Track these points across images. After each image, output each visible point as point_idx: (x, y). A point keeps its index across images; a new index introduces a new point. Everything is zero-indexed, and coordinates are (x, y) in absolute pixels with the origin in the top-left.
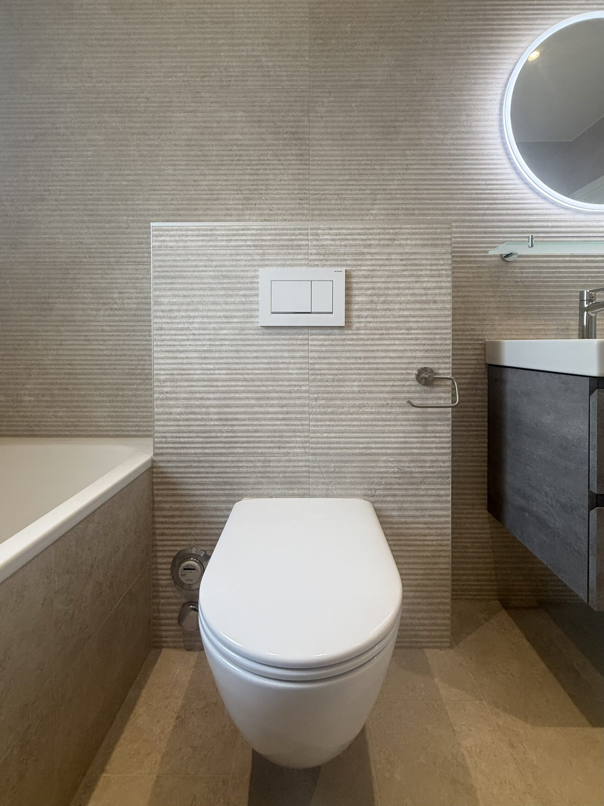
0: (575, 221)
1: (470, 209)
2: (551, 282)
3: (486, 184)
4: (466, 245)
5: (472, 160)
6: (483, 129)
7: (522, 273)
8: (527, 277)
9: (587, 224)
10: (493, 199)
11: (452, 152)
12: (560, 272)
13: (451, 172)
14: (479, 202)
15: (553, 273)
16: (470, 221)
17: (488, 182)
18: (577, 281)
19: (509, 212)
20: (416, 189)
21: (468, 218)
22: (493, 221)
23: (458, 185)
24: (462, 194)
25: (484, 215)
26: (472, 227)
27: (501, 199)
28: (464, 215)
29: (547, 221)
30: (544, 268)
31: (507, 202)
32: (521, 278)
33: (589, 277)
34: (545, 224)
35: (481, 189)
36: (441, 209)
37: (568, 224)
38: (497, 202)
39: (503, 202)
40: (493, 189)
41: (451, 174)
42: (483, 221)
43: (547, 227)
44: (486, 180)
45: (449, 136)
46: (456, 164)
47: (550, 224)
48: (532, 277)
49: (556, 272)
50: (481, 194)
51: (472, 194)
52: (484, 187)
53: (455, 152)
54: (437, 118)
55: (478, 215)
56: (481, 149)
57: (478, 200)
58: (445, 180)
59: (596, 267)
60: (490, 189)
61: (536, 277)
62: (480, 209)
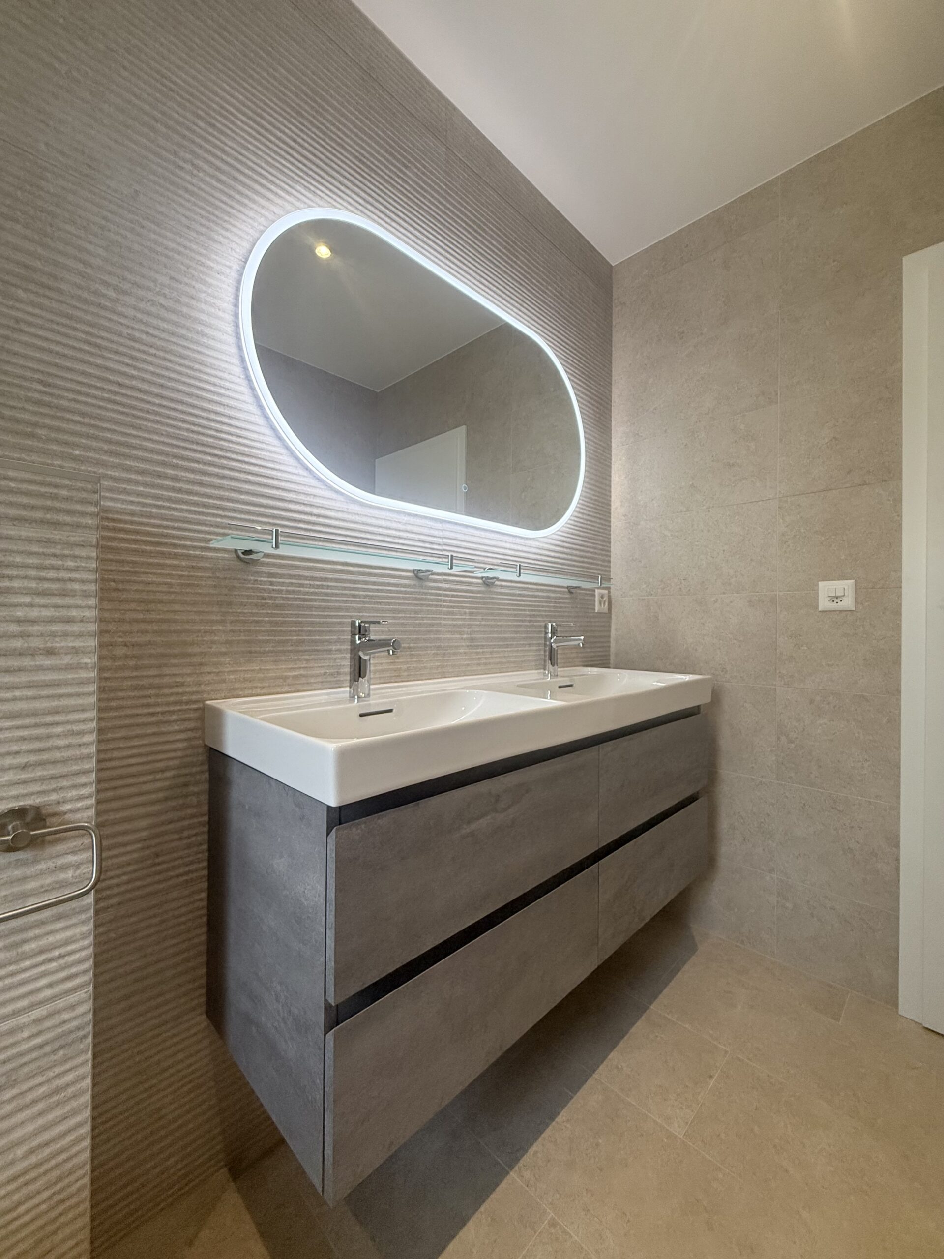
0: (349, 513)
1: (175, 456)
2: (315, 600)
3: (208, 419)
4: (165, 523)
5: (180, 365)
6: (203, 317)
7: (272, 583)
8: (280, 591)
9: (364, 519)
10: (222, 449)
11: (137, 334)
12: (328, 587)
13: (135, 373)
14: (195, 447)
15: (318, 587)
16: (175, 479)
17: (213, 416)
18: (352, 602)
19: (250, 477)
21: (170, 471)
22: (220, 487)
23: (149, 402)
24: (158, 422)
25: (205, 473)
26: (180, 491)
27: (237, 453)
28: (164, 464)
29: (311, 505)
30: (306, 578)
31: (247, 459)
32: (270, 591)
33: (365, 596)
34: (308, 509)
35: (199, 425)
36: (110, 442)
37: (340, 515)
38: (228, 455)
39: (240, 458)
40: (221, 432)
41: (133, 377)
42: (201, 484)
43: (311, 514)
44: (210, 411)
45: (131, 300)
46: (145, 361)
47: (315, 511)
48: (288, 592)
49: (322, 587)
50: (199, 433)
51: (180, 428)
52: (205, 423)
53: (144, 337)
54: (101, 251)
55: (193, 471)
56: (199, 352)
57: (192, 442)
58: (120, 385)
59: (374, 583)
60: (217, 431)
61: (293, 592)
62: (197, 462)
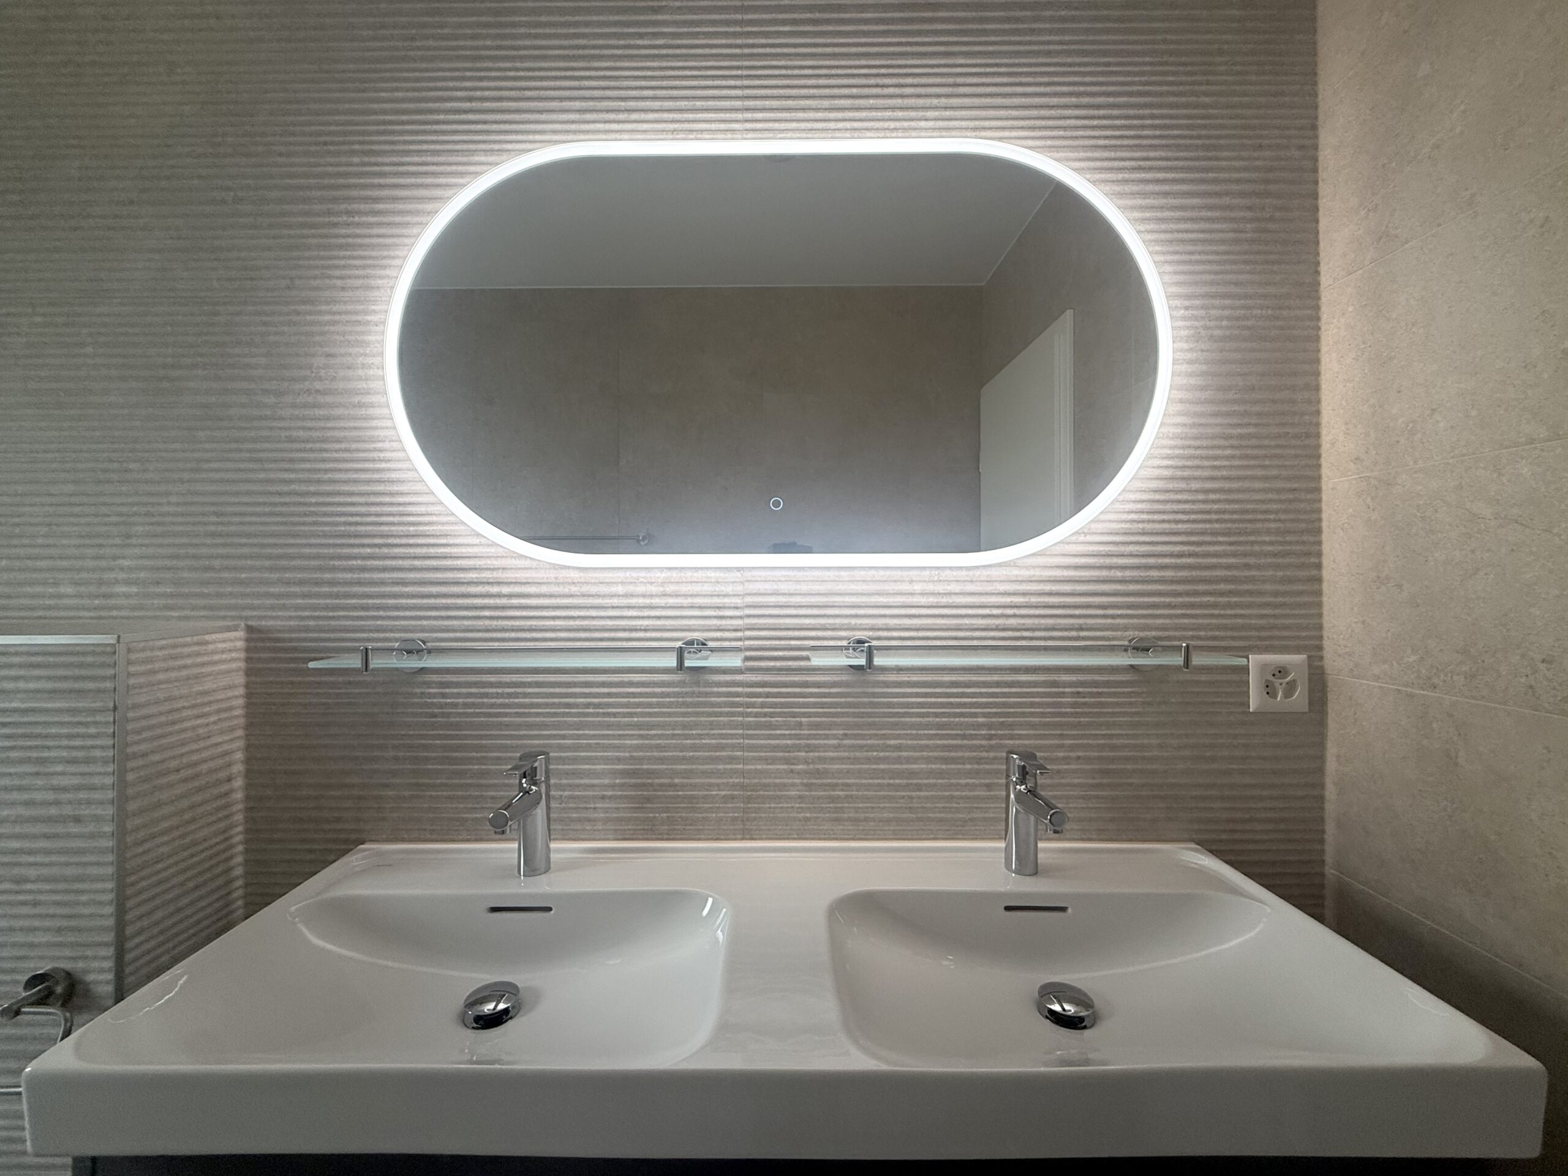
0: (558, 584)
1: (333, 558)
2: (506, 715)
3: (367, 504)
4: (322, 635)
5: (337, 451)
6: (362, 385)
7: (444, 696)
8: (455, 705)
9: (585, 589)
10: (382, 536)
11: (294, 434)
12: (525, 695)
13: (292, 476)
14: (352, 541)
15: (510, 695)
16: (332, 583)
17: (373, 499)
18: (564, 715)
19: (417, 563)
20: (216, 514)
21: (328, 576)
22: (383, 583)
23: (305, 504)
24: (315, 523)
25: (363, 569)
26: (337, 596)
27: (400, 536)
28: (320, 569)
29: (499, 583)
30: (491, 685)
31: (412, 541)
32: (441, 706)
33: (588, 706)
34: (495, 589)
35: (357, 515)
36: (270, 557)
37: (544, 589)
38: (390, 541)
39: (404, 541)
40: (381, 515)
41: (291, 481)
42: (360, 583)
43: (499, 596)
44: (368, 494)
45: (289, 399)
46: (303, 460)
47: (505, 590)
48: (465, 705)
49: (516, 695)
50: (357, 524)
51: (337, 524)
52: (363, 509)
53: (301, 433)
54: (263, 361)
55: (351, 570)
56: (355, 428)
57: (350, 536)
58: (280, 494)
59: (603, 684)
60: (377, 515)
61: (473, 705)
62: (355, 558)
